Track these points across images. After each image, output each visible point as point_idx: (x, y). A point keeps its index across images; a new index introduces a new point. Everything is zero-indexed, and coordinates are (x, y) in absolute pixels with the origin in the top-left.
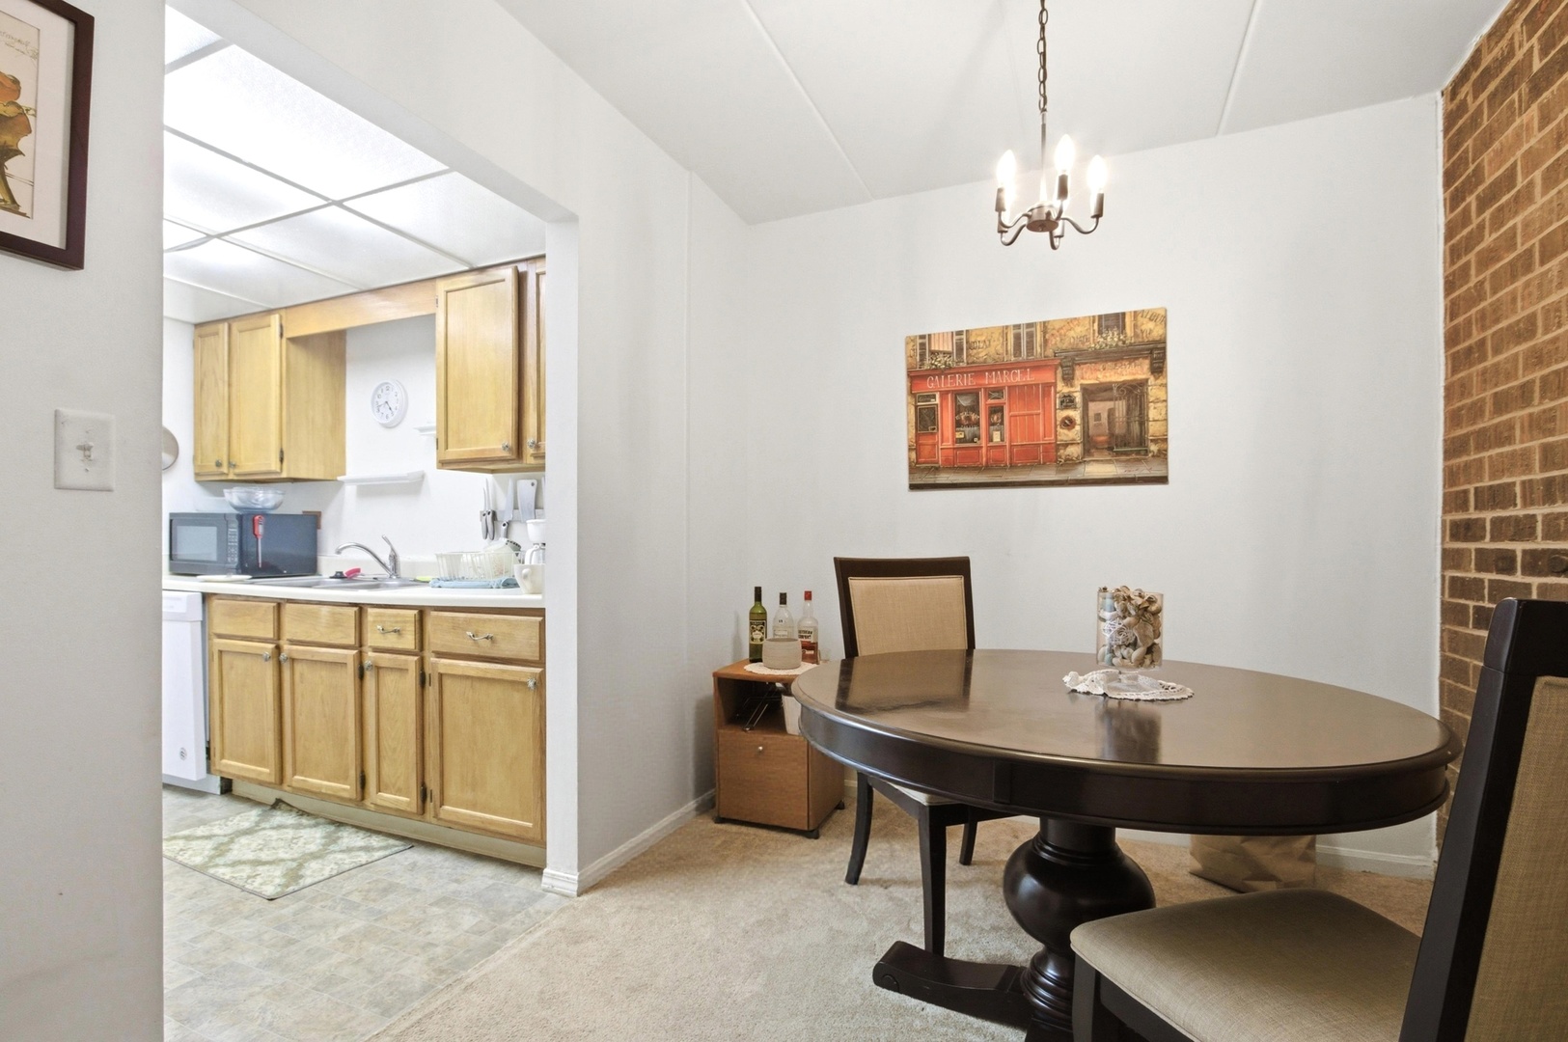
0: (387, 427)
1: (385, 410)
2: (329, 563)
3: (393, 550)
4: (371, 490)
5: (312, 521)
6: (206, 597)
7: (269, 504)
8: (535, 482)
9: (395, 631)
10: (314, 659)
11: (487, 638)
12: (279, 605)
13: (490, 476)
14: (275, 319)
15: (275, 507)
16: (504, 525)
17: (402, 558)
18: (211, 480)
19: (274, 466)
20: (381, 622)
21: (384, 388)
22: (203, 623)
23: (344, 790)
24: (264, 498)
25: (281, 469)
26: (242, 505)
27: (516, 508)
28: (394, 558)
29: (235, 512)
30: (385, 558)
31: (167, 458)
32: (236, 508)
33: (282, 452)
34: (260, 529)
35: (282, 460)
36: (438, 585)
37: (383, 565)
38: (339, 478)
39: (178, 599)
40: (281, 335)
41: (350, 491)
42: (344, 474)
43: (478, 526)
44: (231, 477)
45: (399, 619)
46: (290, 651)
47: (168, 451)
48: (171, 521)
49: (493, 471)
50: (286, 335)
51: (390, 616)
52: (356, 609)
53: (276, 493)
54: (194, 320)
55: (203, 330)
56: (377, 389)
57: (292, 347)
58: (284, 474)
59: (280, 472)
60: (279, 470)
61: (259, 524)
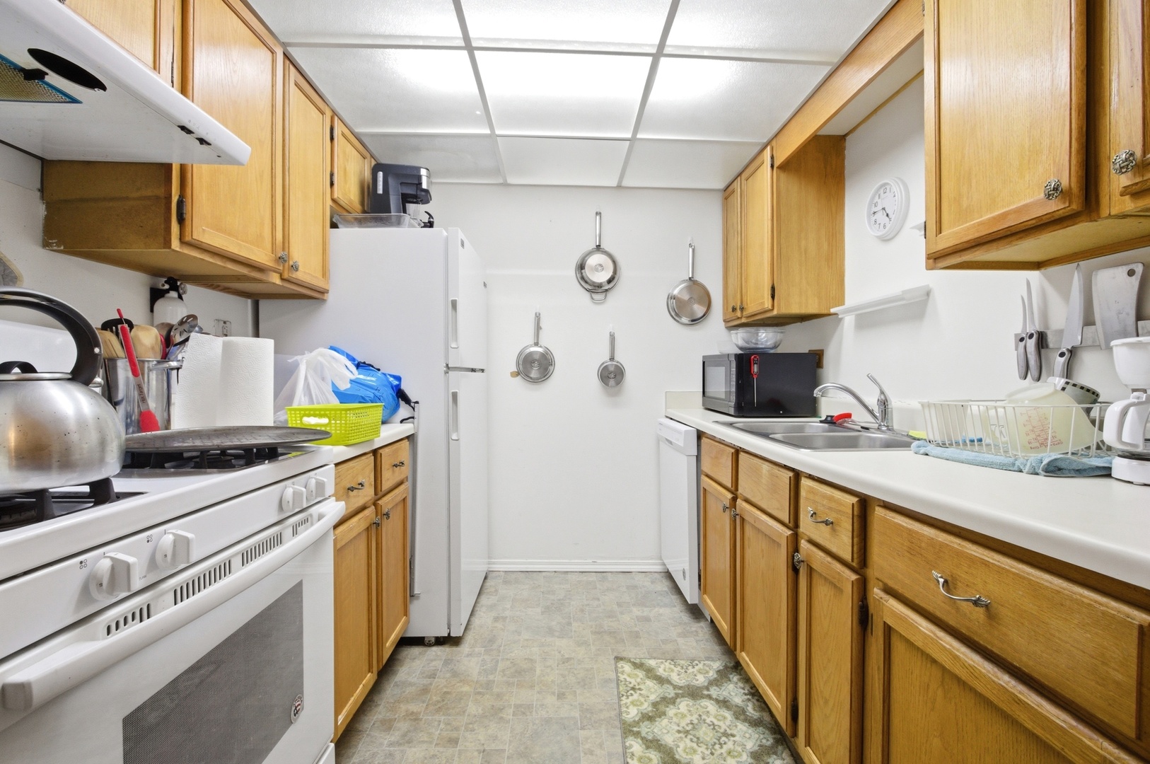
0: (886, 239)
1: (881, 217)
3: (882, 393)
4: (870, 319)
5: (814, 361)
6: (700, 435)
7: (770, 344)
8: (1139, 269)
9: (826, 523)
10: (756, 525)
11: (976, 603)
12: (738, 451)
13: (1034, 275)
14: (767, 153)
15: (775, 347)
16: (1062, 355)
18: (732, 325)
19: (768, 304)
20: (815, 502)
21: (882, 191)
22: (697, 456)
23: (777, 708)
24: (765, 338)
25: (773, 306)
26: (747, 345)
27: (1089, 321)
28: (884, 403)
29: (740, 352)
30: (872, 401)
31: (699, 310)
32: (741, 348)
33: (773, 289)
34: (755, 369)
35: (773, 297)
36: (923, 450)
37: (871, 412)
38: (833, 310)
39: (679, 432)
40: (772, 166)
41: (849, 321)
42: (842, 303)
43: (1010, 358)
44: (744, 320)
45: (833, 505)
46: (742, 509)
47: (700, 303)
48: (704, 363)
49: (1037, 265)
50: (777, 164)
52: (791, 474)
53: (775, 332)
54: (722, 186)
55: (727, 192)
56: (873, 198)
57: (783, 176)
58: (775, 312)
59: (773, 309)
60: (770, 307)
61: (754, 364)
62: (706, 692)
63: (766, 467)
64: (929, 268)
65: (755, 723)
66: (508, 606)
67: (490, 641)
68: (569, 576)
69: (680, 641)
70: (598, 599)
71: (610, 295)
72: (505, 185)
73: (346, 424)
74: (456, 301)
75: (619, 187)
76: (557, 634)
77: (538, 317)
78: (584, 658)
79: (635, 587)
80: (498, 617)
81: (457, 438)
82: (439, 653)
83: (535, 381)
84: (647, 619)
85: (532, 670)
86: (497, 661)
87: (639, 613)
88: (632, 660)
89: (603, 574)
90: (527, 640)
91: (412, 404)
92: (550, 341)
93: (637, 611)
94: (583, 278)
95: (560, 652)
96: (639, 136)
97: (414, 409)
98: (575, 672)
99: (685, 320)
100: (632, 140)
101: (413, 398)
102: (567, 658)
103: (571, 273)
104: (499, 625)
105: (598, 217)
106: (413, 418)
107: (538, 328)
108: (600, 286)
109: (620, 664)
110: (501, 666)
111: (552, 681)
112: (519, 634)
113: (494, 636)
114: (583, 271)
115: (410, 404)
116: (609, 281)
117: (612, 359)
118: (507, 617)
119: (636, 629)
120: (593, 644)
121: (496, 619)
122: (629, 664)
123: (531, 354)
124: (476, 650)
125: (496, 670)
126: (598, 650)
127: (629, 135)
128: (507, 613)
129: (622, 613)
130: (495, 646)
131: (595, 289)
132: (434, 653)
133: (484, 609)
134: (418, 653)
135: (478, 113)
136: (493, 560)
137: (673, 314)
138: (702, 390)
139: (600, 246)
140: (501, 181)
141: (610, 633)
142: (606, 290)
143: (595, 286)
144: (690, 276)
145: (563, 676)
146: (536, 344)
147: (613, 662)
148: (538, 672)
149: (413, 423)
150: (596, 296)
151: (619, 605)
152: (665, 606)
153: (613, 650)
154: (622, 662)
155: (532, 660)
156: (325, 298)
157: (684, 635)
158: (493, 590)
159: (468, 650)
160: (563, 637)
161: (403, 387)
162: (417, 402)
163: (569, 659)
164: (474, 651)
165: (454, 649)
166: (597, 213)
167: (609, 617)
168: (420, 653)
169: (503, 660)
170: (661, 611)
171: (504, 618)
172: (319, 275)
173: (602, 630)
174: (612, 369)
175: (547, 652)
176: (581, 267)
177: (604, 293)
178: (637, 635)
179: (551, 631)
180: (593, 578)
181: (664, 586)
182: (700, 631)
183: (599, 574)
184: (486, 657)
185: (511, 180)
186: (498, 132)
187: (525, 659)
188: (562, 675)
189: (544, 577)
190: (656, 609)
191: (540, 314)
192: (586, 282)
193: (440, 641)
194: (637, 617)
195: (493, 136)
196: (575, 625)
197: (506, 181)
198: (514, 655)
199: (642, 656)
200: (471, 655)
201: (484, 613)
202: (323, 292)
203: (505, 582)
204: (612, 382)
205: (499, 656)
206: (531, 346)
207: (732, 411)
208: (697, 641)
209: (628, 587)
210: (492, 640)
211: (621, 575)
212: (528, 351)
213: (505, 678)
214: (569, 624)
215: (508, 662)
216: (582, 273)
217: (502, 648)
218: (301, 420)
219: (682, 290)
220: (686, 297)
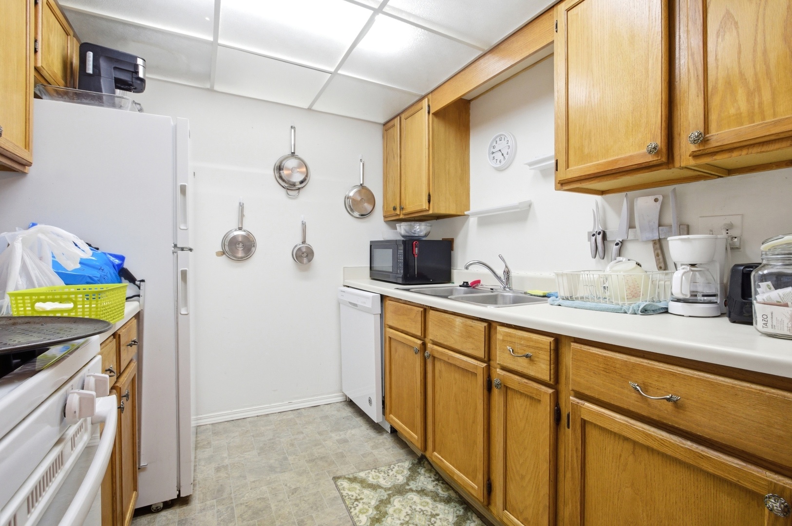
0: (499, 170)
1: (498, 156)
2: (459, 276)
3: (506, 267)
4: (488, 220)
5: (447, 246)
6: (383, 298)
7: (422, 234)
8: (660, 198)
9: (527, 356)
10: (450, 361)
11: (668, 400)
12: (426, 310)
13: (598, 198)
14: (425, 103)
15: (426, 235)
16: (617, 244)
17: (514, 273)
18: (393, 220)
19: (425, 206)
20: (511, 342)
21: (498, 139)
22: (381, 315)
23: (473, 488)
24: (420, 229)
25: (429, 207)
26: (407, 234)
27: (631, 226)
28: (507, 273)
29: (403, 239)
30: (500, 272)
31: (368, 207)
32: (403, 236)
33: (429, 196)
34: (416, 250)
35: (429, 202)
36: (557, 303)
37: (498, 278)
38: (466, 213)
39: (367, 298)
40: (429, 112)
41: (472, 221)
42: (469, 210)
43: (587, 247)
44: (402, 217)
45: (531, 344)
46: (432, 350)
47: (369, 202)
48: (371, 246)
49: (602, 193)
50: (432, 111)
51: (521, 338)
52: (486, 324)
53: (426, 225)
54: (383, 121)
55: (387, 125)
56: (492, 142)
57: (436, 120)
58: (431, 212)
59: (429, 210)
60: (428, 209)
61: (416, 247)
62: (408, 487)
63: (458, 320)
64: (556, 189)
65: (448, 501)
66: (225, 455)
67: (219, 491)
68: (271, 417)
69: (375, 452)
70: (302, 433)
71: (301, 191)
72: (211, 90)
73: (97, 308)
74: (185, 186)
75: (309, 109)
76: (278, 470)
77: (241, 206)
78: (308, 485)
79: (326, 417)
80: (219, 468)
81: (186, 313)
82: (170, 516)
83: (241, 259)
84: (345, 441)
85: (268, 507)
86: (232, 509)
87: (338, 438)
88: (347, 476)
89: (298, 411)
90: (254, 482)
91: (137, 283)
92: (250, 226)
93: (335, 436)
94: (281, 177)
95: (286, 485)
96: (339, 72)
97: (139, 287)
98: (305, 499)
99: (356, 214)
100: (333, 74)
101: (138, 277)
102: (295, 489)
103: (270, 173)
104: (222, 474)
105: (293, 130)
106: (139, 296)
107: (242, 216)
108: (294, 185)
109: (339, 482)
110: (237, 512)
111: (289, 513)
112: (245, 477)
113: (221, 485)
114: (281, 172)
115: (134, 283)
116: (302, 182)
117: (304, 242)
118: (227, 465)
119: (340, 451)
120: (311, 471)
121: (218, 470)
122: (346, 480)
123: (234, 238)
124: (208, 503)
125: (234, 517)
126: (317, 475)
127: (332, 70)
128: (227, 462)
129: (325, 440)
130: (225, 495)
131: (291, 187)
132: (164, 518)
133: (203, 463)
134: (146, 522)
135: (207, 19)
136: (201, 416)
137: (349, 209)
138: (369, 266)
139: (294, 153)
140: (208, 86)
141: (322, 458)
142: (299, 189)
143: (291, 185)
144: (362, 183)
145: (297, 505)
146: (240, 229)
147: (332, 482)
148: (273, 508)
149: (139, 302)
150: (290, 192)
151: (320, 433)
152: (354, 427)
153: (329, 472)
154: (339, 480)
155: (264, 498)
156: (26, 171)
157: (375, 447)
158: (206, 443)
159: (199, 505)
160: (284, 472)
161: (126, 265)
162: (143, 281)
163: (296, 490)
164: (206, 505)
165: (185, 508)
166: (292, 127)
167: (316, 445)
168: (149, 523)
169: (237, 505)
170: (353, 432)
171: (226, 467)
172: (21, 145)
173: (314, 457)
174: (304, 250)
175: (275, 488)
176: (280, 168)
177: (298, 191)
178: (342, 456)
179: (272, 469)
180: (291, 416)
181: (348, 412)
182: (385, 441)
183: (294, 412)
184: (220, 507)
185: (217, 88)
186: (220, 41)
187: (258, 499)
188: (295, 504)
189: (250, 422)
190: (349, 431)
191: (243, 204)
192: (283, 180)
193: (168, 505)
194: (337, 440)
195: (214, 44)
196: (290, 458)
197: (213, 87)
198: (246, 498)
199: (352, 471)
200: (204, 509)
201: (204, 466)
202: (26, 164)
203: (215, 433)
204: (305, 260)
205: (232, 503)
206: (236, 230)
207: (400, 281)
208: (386, 449)
209: (321, 418)
210: (221, 490)
211: (312, 409)
212: (232, 235)
213: (245, 523)
214: (286, 459)
215: (243, 507)
216: (280, 173)
217: (233, 495)
218: (33, 306)
219: (356, 192)
220: (359, 198)
